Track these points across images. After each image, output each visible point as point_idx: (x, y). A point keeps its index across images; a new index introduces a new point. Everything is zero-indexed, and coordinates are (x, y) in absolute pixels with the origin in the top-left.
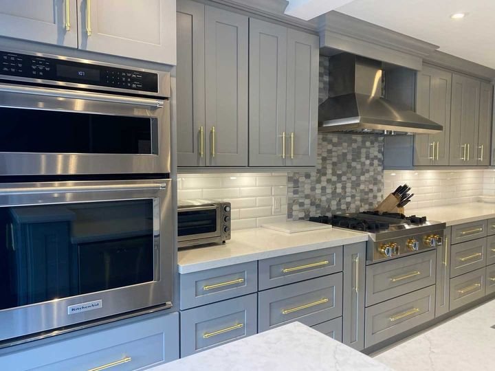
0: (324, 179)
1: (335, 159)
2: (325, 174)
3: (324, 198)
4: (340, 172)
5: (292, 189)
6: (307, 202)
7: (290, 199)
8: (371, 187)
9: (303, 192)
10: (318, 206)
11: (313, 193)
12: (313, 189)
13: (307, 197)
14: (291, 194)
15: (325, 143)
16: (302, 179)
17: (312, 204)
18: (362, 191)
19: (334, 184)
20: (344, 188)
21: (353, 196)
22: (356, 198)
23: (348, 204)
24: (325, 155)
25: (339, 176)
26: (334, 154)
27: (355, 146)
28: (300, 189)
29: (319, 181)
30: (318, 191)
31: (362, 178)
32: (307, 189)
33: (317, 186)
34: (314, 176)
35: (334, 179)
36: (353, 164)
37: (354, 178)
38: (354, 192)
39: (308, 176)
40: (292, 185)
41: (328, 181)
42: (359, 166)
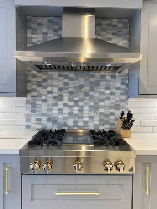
0: (61, 103)
1: (71, 90)
2: (62, 100)
3: (61, 117)
4: (78, 99)
5: (31, 109)
6: (44, 118)
7: (28, 116)
8: (112, 111)
9: (40, 111)
10: (55, 122)
11: (49, 113)
12: (50, 110)
13: (43, 115)
14: (29, 113)
15: (62, 78)
16: (40, 103)
17: (48, 120)
18: (101, 114)
19: (71, 107)
20: (81, 110)
21: (91, 117)
22: (95, 119)
23: (86, 122)
24: (62, 86)
25: (76, 102)
26: (70, 86)
27: (92, 79)
28: (37, 109)
29: (55, 105)
30: (55, 111)
31: (101, 104)
32: (44, 109)
33: (54, 108)
34: (51, 101)
35: (71, 103)
36: (91, 93)
37: (92, 104)
38: (92, 114)
39: (45, 101)
40: (30, 106)
41: (65, 105)
42: (97, 95)
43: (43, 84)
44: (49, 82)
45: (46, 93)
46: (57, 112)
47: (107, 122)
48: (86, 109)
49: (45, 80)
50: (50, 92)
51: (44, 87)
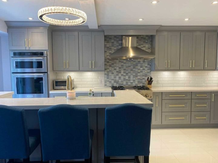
0: (120, 74)
1: (125, 68)
2: (120, 73)
3: (120, 81)
4: (127, 72)
6: (113, 81)
7: (105, 80)
8: (144, 77)
9: (111, 78)
10: (117, 83)
11: (115, 79)
12: (115, 77)
13: (112, 80)
14: (106, 79)
15: (120, 63)
16: (110, 74)
17: (115, 82)
18: (139, 79)
19: (124, 76)
20: (129, 77)
21: (134, 81)
22: (136, 81)
23: (132, 83)
24: (120, 66)
25: (127, 74)
26: (124, 66)
27: (135, 63)
28: (109, 77)
29: (117, 75)
30: (117, 78)
31: (139, 74)
32: (113, 77)
33: (117, 76)
34: (115, 73)
35: (125, 74)
36: (134, 69)
37: (134, 74)
38: (135, 79)
39: (113, 73)
40: (106, 76)
41: (122, 75)
42: (137, 70)
43: (112, 66)
44: (115, 65)
45: (113, 70)
46: (118, 78)
47: (141, 82)
48: (132, 77)
49: (113, 64)
50: (115, 69)
51: (112, 67)
